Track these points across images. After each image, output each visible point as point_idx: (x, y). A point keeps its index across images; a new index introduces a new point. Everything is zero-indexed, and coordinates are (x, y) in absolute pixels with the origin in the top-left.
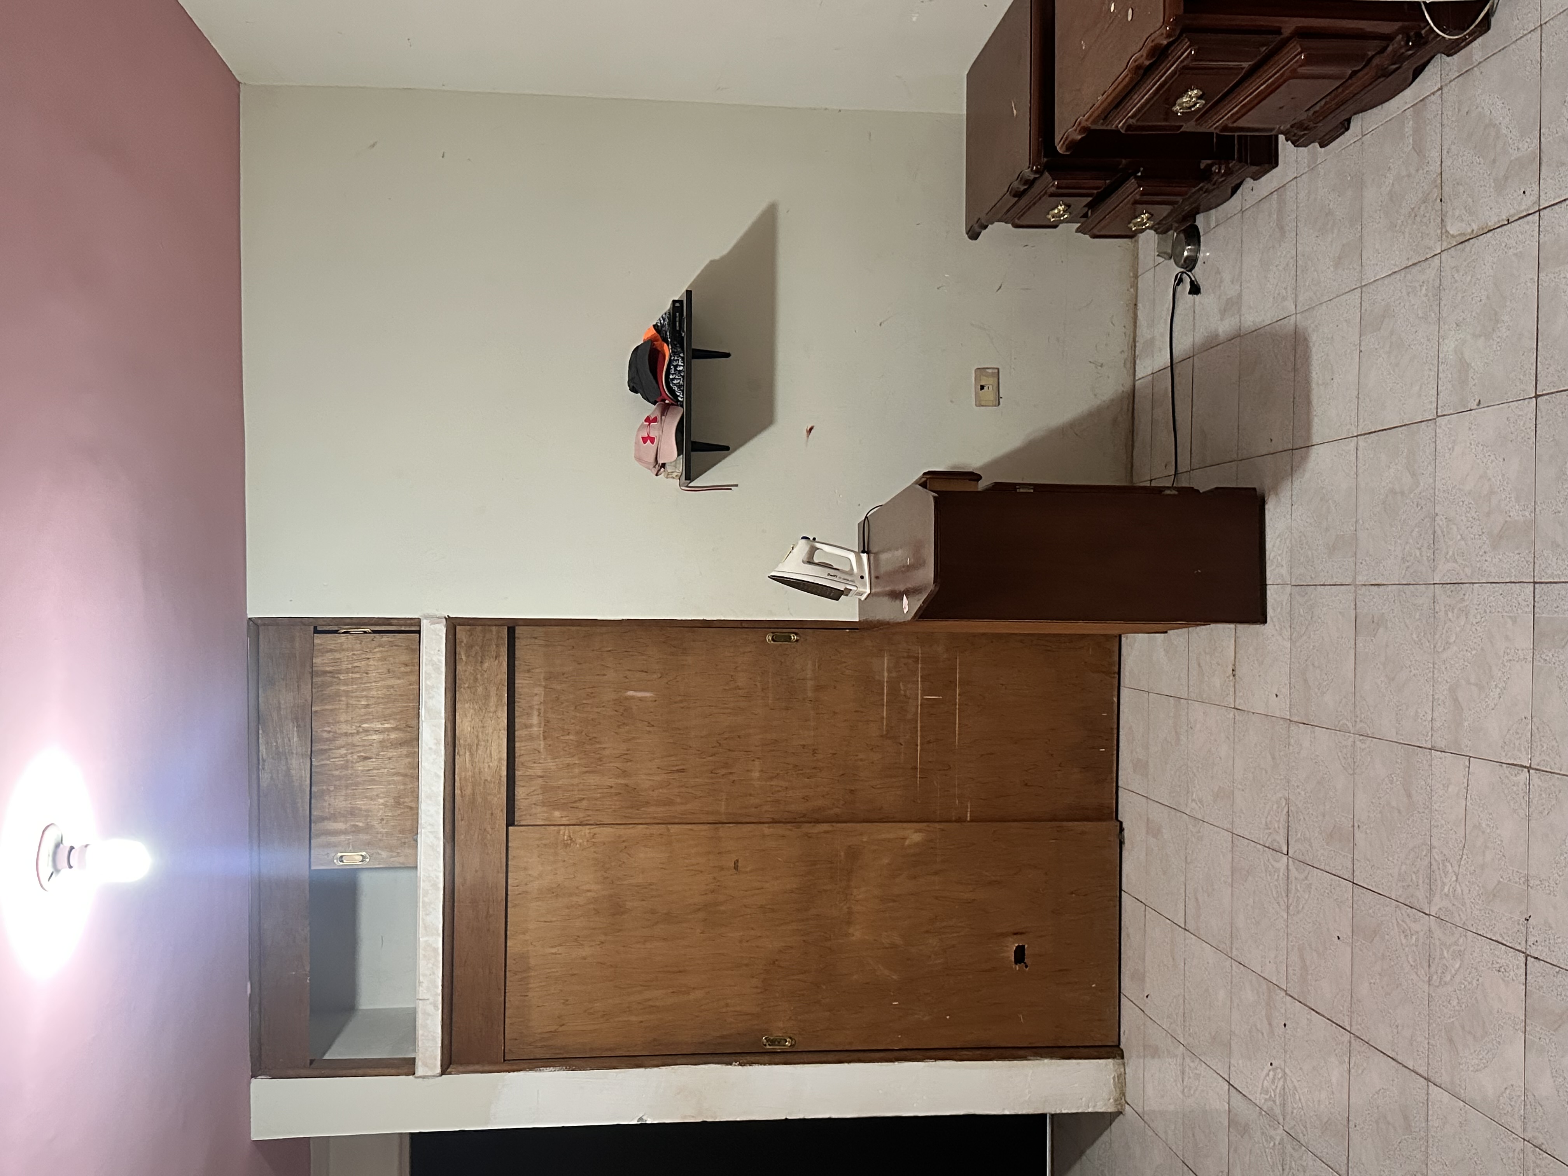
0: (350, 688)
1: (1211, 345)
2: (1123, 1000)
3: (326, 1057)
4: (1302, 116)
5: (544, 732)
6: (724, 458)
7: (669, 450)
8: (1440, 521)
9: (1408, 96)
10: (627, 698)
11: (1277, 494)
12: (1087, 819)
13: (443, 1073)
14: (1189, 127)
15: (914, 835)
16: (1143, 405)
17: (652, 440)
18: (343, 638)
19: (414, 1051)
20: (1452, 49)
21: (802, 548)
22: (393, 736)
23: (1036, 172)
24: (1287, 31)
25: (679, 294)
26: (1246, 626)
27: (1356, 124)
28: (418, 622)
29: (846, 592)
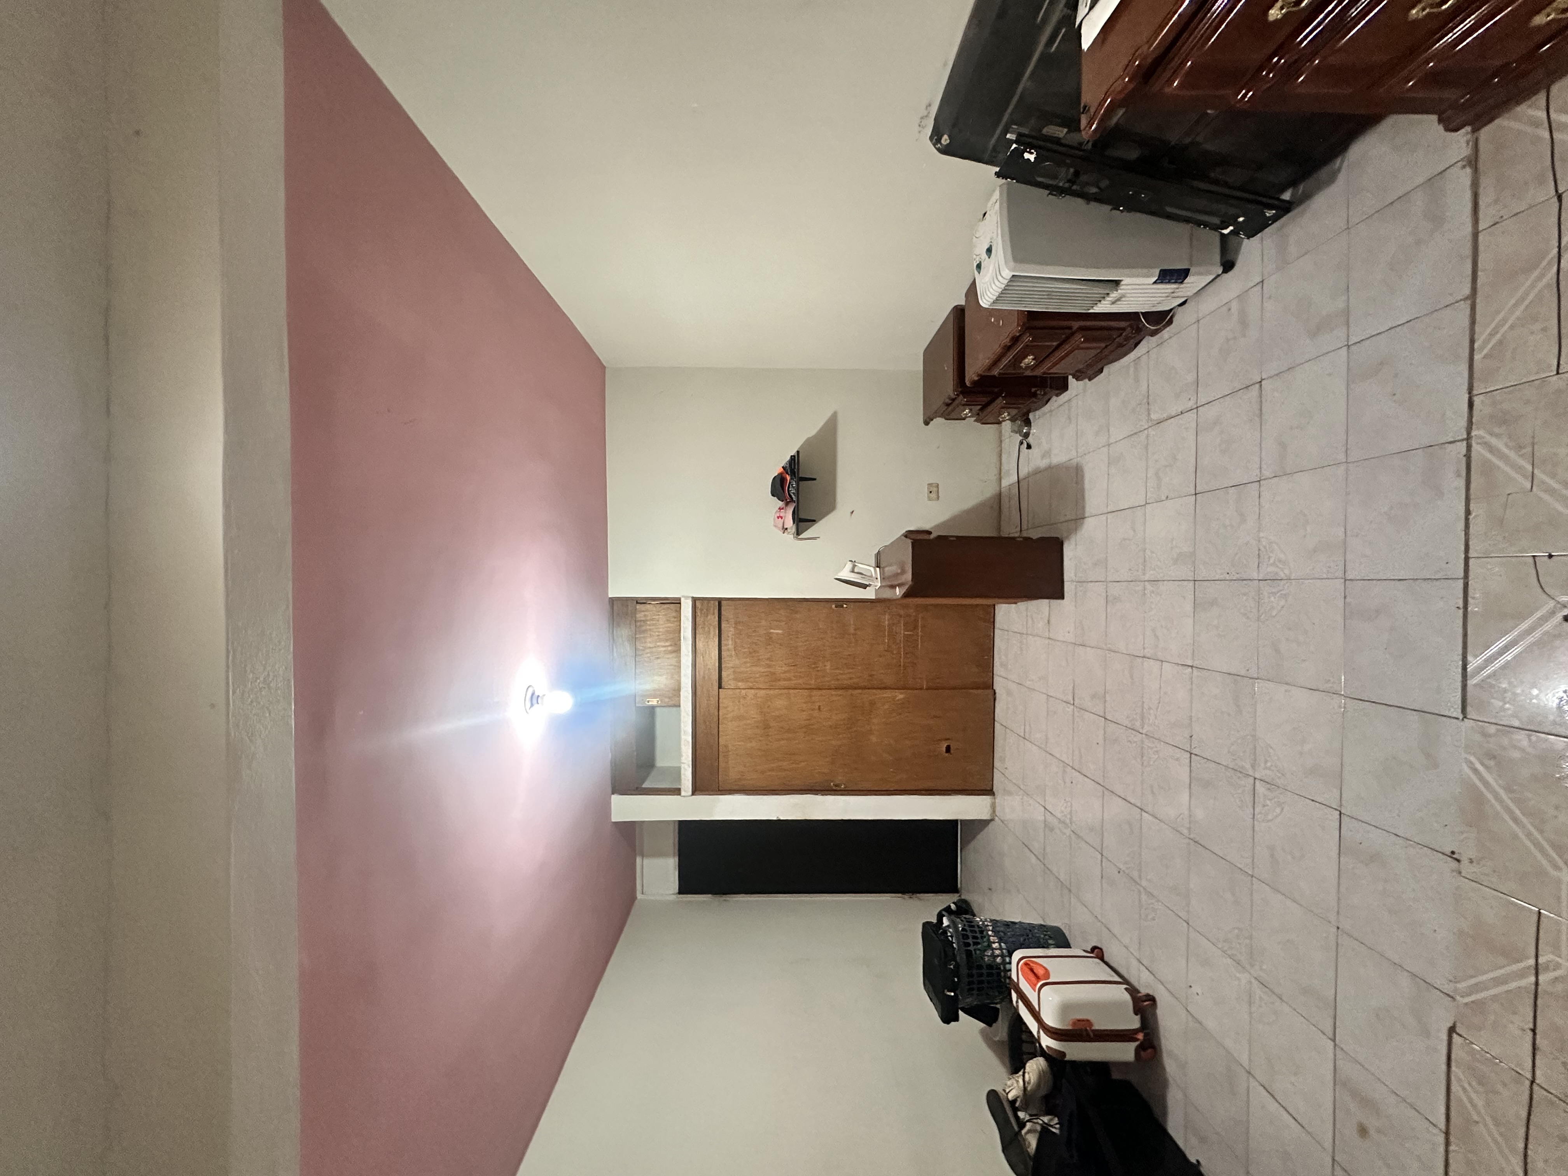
0: (651, 627)
1: (1037, 472)
2: (995, 770)
3: (644, 786)
4: (1081, 366)
5: (735, 647)
6: (814, 524)
7: (789, 522)
8: (1148, 552)
9: (1132, 356)
10: (771, 633)
11: (1069, 540)
12: (977, 688)
13: (693, 794)
14: (1028, 373)
15: (900, 696)
16: (1005, 501)
17: (782, 518)
18: (648, 606)
19: (680, 785)
20: (1153, 333)
21: (849, 566)
22: (670, 648)
23: (957, 395)
24: (1075, 328)
25: (793, 452)
26: (1055, 601)
27: (1105, 370)
28: (679, 599)
29: (869, 585)
